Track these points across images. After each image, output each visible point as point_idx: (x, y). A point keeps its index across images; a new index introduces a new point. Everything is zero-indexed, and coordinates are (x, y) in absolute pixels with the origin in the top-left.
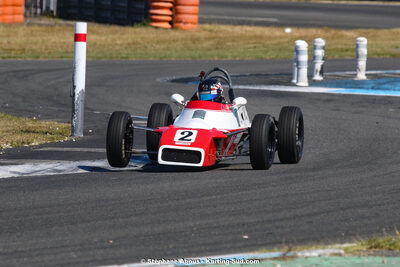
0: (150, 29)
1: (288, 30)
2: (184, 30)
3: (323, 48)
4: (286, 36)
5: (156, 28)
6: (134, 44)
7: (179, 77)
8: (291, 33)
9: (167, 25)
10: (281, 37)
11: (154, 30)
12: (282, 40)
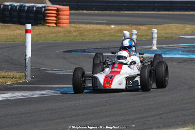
0: (46, 27)
1: (113, 26)
2: (62, 27)
3: (136, 34)
4: (112, 29)
5: (49, 26)
6: (39, 34)
7: (67, 50)
8: (115, 27)
9: (54, 25)
10: (110, 30)
11: (48, 27)
12: (111, 31)
